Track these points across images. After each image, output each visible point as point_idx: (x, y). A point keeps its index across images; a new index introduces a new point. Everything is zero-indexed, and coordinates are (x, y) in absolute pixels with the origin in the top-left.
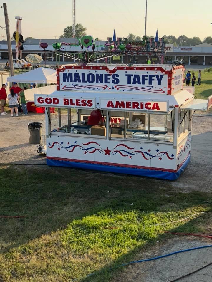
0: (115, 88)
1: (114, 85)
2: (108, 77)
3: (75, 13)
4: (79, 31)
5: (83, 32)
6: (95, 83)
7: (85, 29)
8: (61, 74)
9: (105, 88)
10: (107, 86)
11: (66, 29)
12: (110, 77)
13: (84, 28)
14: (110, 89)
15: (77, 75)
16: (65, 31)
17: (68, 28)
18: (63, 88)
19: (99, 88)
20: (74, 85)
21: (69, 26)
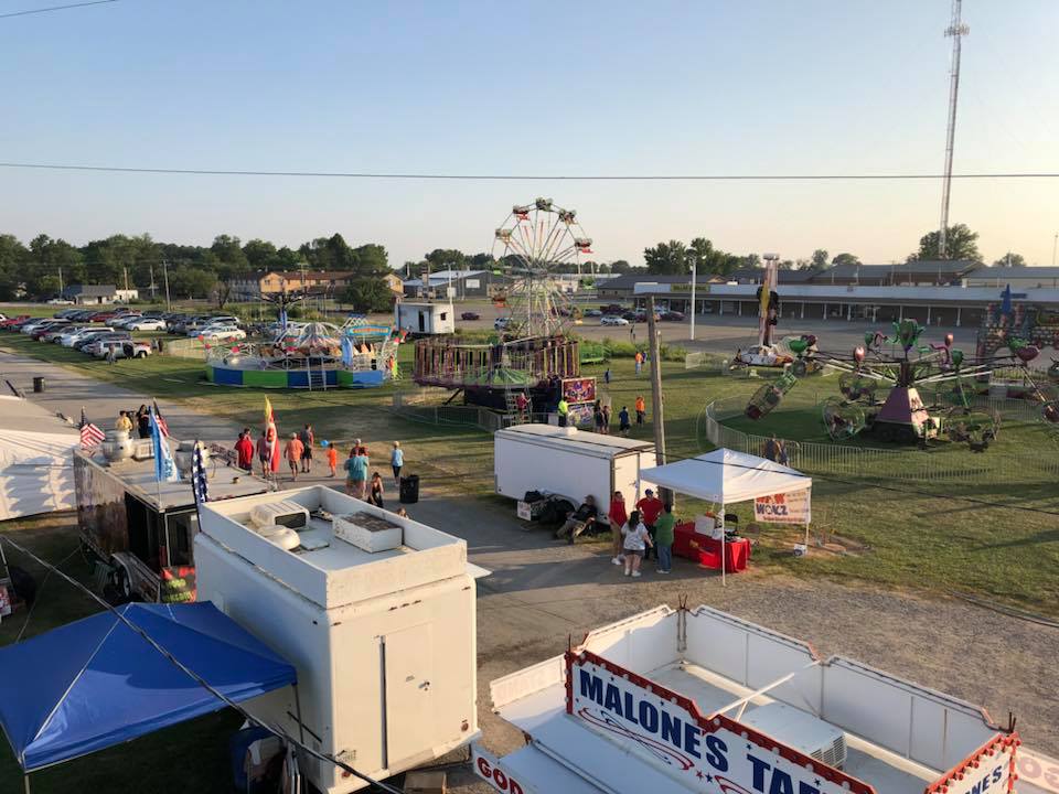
0: (714, 780)
1: (714, 772)
2: (696, 736)
3: (947, 204)
4: (958, 241)
5: (970, 242)
6: (658, 736)
7: (974, 237)
8: (576, 669)
9: (686, 768)
10: (692, 765)
11: (927, 237)
12: (702, 739)
13: (971, 233)
14: (699, 775)
15: (613, 690)
16: (924, 241)
17: (933, 234)
18: (579, 712)
19: (670, 758)
20: (606, 716)
21: (935, 231)
